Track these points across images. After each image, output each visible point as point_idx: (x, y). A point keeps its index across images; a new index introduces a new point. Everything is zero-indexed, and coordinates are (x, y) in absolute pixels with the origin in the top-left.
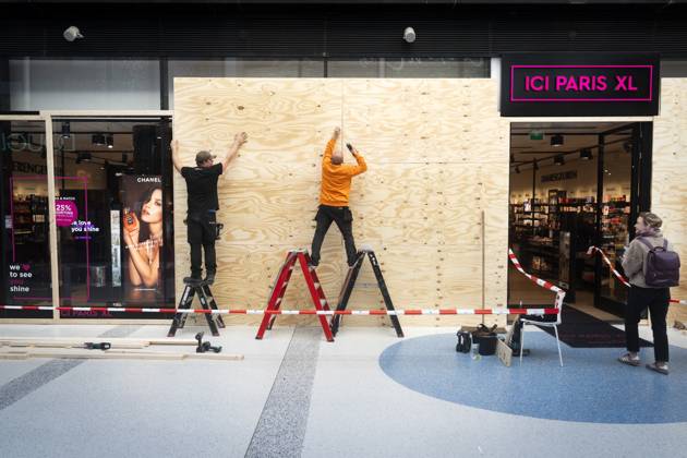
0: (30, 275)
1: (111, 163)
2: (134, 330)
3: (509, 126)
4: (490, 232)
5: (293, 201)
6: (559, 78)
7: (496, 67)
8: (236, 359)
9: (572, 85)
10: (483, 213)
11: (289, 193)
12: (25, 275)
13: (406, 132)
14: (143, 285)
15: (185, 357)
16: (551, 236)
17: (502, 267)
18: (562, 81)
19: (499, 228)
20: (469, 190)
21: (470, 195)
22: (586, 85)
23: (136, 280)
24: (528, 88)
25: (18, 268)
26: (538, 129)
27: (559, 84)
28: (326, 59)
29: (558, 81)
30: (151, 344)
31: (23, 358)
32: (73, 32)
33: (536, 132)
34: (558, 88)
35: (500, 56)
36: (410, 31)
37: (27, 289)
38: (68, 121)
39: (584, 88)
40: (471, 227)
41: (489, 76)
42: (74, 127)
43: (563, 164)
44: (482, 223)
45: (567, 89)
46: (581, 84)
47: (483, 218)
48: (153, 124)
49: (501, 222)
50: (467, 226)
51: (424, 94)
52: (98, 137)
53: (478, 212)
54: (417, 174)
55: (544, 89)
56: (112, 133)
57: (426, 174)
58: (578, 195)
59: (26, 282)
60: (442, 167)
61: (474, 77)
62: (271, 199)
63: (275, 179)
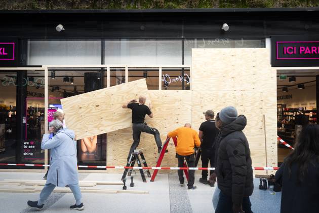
0: (34, 147)
1: (67, 91)
2: (86, 176)
3: (276, 72)
4: (268, 125)
5: (167, 109)
6: (301, 48)
7: (268, 42)
8: (145, 193)
9: (308, 51)
10: (264, 116)
11: (165, 105)
12: (31, 147)
13: (225, 75)
14: (88, 152)
15: (118, 192)
16: (283, 126)
17: (275, 143)
18: (302, 49)
19: (273, 124)
20: (257, 104)
21: (256, 106)
22: (315, 51)
23: (84, 149)
24: (285, 53)
25: (28, 143)
26: (284, 73)
27: (301, 50)
28: (183, 39)
29: (301, 49)
30: (97, 184)
31: (33, 192)
32: (60, 27)
33: (283, 75)
34: (301, 53)
35: (271, 37)
36: (225, 25)
37: (32, 154)
38: (54, 70)
39: (314, 52)
40: (258, 123)
41: (265, 47)
42: (57, 73)
43: (287, 91)
44: (264, 121)
45: (305, 53)
46: (312, 50)
47: (264, 118)
48: (96, 72)
49: (273, 120)
50: (256, 122)
51: (233, 56)
52: (66, 79)
53: (262, 115)
54: (230, 96)
55: (294, 53)
56: (73, 77)
57: (235, 96)
58: (293, 106)
59: (31, 150)
60: (242, 92)
61: (257, 47)
62: (156, 108)
63: (158, 98)
